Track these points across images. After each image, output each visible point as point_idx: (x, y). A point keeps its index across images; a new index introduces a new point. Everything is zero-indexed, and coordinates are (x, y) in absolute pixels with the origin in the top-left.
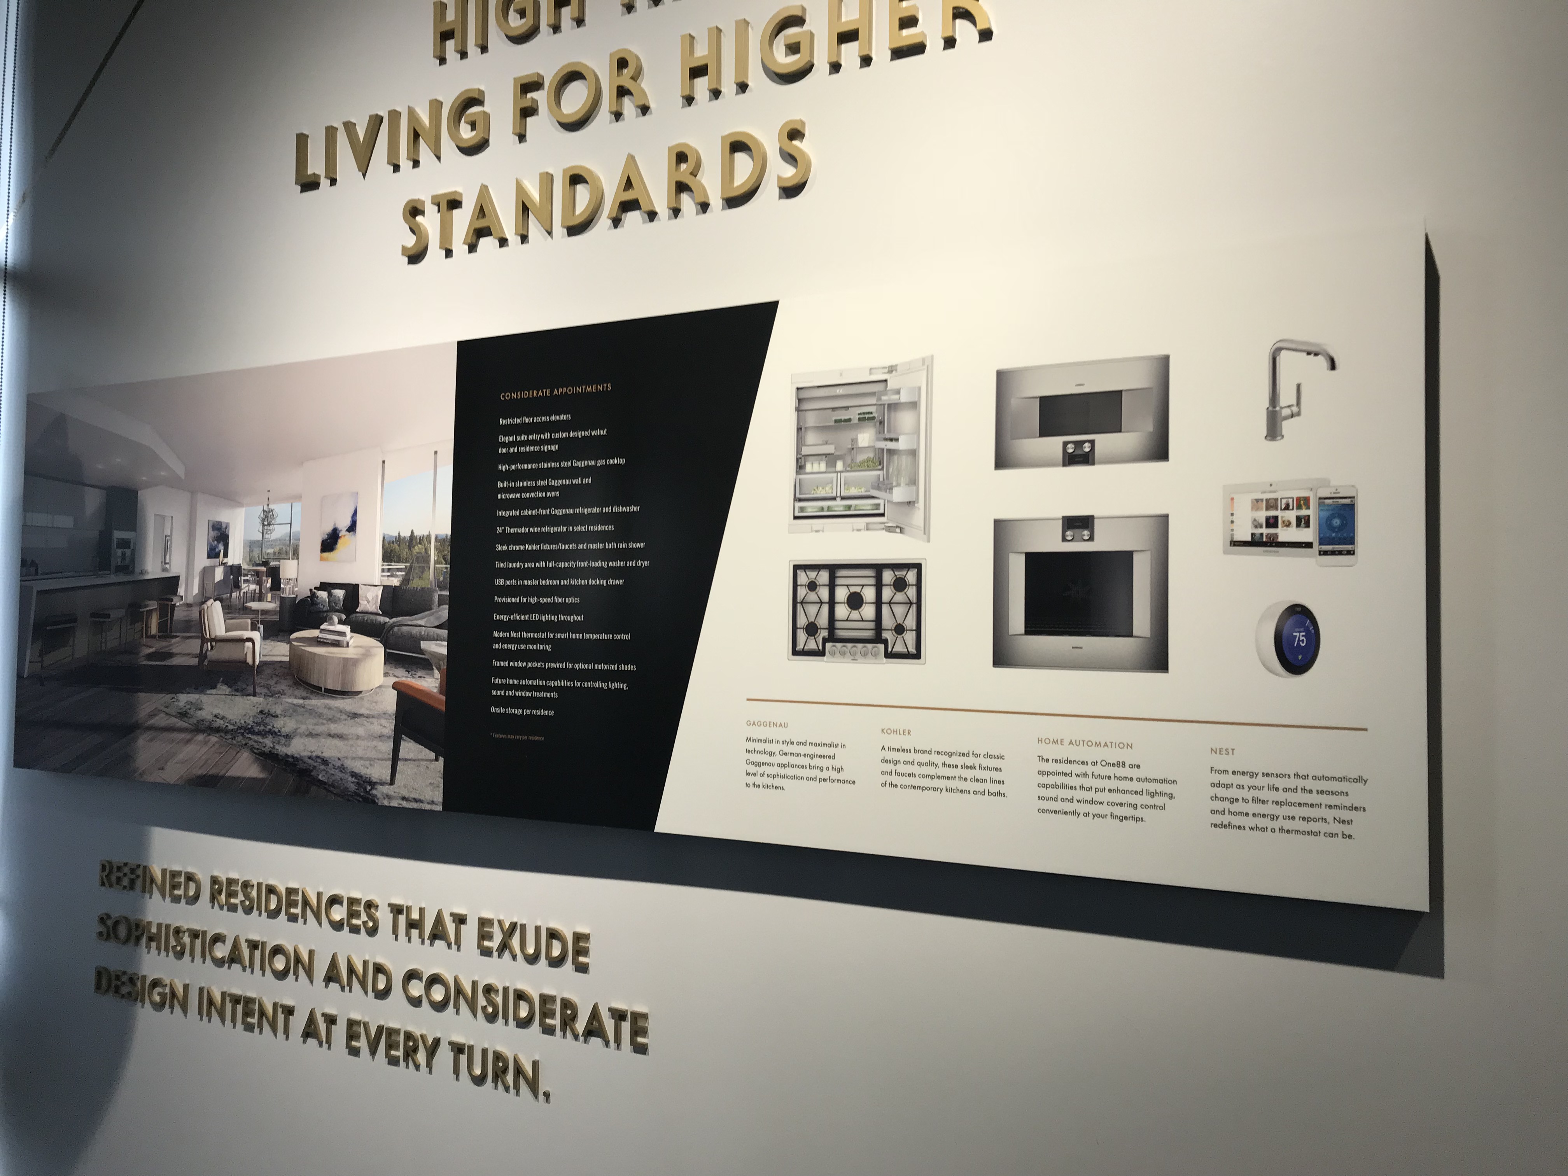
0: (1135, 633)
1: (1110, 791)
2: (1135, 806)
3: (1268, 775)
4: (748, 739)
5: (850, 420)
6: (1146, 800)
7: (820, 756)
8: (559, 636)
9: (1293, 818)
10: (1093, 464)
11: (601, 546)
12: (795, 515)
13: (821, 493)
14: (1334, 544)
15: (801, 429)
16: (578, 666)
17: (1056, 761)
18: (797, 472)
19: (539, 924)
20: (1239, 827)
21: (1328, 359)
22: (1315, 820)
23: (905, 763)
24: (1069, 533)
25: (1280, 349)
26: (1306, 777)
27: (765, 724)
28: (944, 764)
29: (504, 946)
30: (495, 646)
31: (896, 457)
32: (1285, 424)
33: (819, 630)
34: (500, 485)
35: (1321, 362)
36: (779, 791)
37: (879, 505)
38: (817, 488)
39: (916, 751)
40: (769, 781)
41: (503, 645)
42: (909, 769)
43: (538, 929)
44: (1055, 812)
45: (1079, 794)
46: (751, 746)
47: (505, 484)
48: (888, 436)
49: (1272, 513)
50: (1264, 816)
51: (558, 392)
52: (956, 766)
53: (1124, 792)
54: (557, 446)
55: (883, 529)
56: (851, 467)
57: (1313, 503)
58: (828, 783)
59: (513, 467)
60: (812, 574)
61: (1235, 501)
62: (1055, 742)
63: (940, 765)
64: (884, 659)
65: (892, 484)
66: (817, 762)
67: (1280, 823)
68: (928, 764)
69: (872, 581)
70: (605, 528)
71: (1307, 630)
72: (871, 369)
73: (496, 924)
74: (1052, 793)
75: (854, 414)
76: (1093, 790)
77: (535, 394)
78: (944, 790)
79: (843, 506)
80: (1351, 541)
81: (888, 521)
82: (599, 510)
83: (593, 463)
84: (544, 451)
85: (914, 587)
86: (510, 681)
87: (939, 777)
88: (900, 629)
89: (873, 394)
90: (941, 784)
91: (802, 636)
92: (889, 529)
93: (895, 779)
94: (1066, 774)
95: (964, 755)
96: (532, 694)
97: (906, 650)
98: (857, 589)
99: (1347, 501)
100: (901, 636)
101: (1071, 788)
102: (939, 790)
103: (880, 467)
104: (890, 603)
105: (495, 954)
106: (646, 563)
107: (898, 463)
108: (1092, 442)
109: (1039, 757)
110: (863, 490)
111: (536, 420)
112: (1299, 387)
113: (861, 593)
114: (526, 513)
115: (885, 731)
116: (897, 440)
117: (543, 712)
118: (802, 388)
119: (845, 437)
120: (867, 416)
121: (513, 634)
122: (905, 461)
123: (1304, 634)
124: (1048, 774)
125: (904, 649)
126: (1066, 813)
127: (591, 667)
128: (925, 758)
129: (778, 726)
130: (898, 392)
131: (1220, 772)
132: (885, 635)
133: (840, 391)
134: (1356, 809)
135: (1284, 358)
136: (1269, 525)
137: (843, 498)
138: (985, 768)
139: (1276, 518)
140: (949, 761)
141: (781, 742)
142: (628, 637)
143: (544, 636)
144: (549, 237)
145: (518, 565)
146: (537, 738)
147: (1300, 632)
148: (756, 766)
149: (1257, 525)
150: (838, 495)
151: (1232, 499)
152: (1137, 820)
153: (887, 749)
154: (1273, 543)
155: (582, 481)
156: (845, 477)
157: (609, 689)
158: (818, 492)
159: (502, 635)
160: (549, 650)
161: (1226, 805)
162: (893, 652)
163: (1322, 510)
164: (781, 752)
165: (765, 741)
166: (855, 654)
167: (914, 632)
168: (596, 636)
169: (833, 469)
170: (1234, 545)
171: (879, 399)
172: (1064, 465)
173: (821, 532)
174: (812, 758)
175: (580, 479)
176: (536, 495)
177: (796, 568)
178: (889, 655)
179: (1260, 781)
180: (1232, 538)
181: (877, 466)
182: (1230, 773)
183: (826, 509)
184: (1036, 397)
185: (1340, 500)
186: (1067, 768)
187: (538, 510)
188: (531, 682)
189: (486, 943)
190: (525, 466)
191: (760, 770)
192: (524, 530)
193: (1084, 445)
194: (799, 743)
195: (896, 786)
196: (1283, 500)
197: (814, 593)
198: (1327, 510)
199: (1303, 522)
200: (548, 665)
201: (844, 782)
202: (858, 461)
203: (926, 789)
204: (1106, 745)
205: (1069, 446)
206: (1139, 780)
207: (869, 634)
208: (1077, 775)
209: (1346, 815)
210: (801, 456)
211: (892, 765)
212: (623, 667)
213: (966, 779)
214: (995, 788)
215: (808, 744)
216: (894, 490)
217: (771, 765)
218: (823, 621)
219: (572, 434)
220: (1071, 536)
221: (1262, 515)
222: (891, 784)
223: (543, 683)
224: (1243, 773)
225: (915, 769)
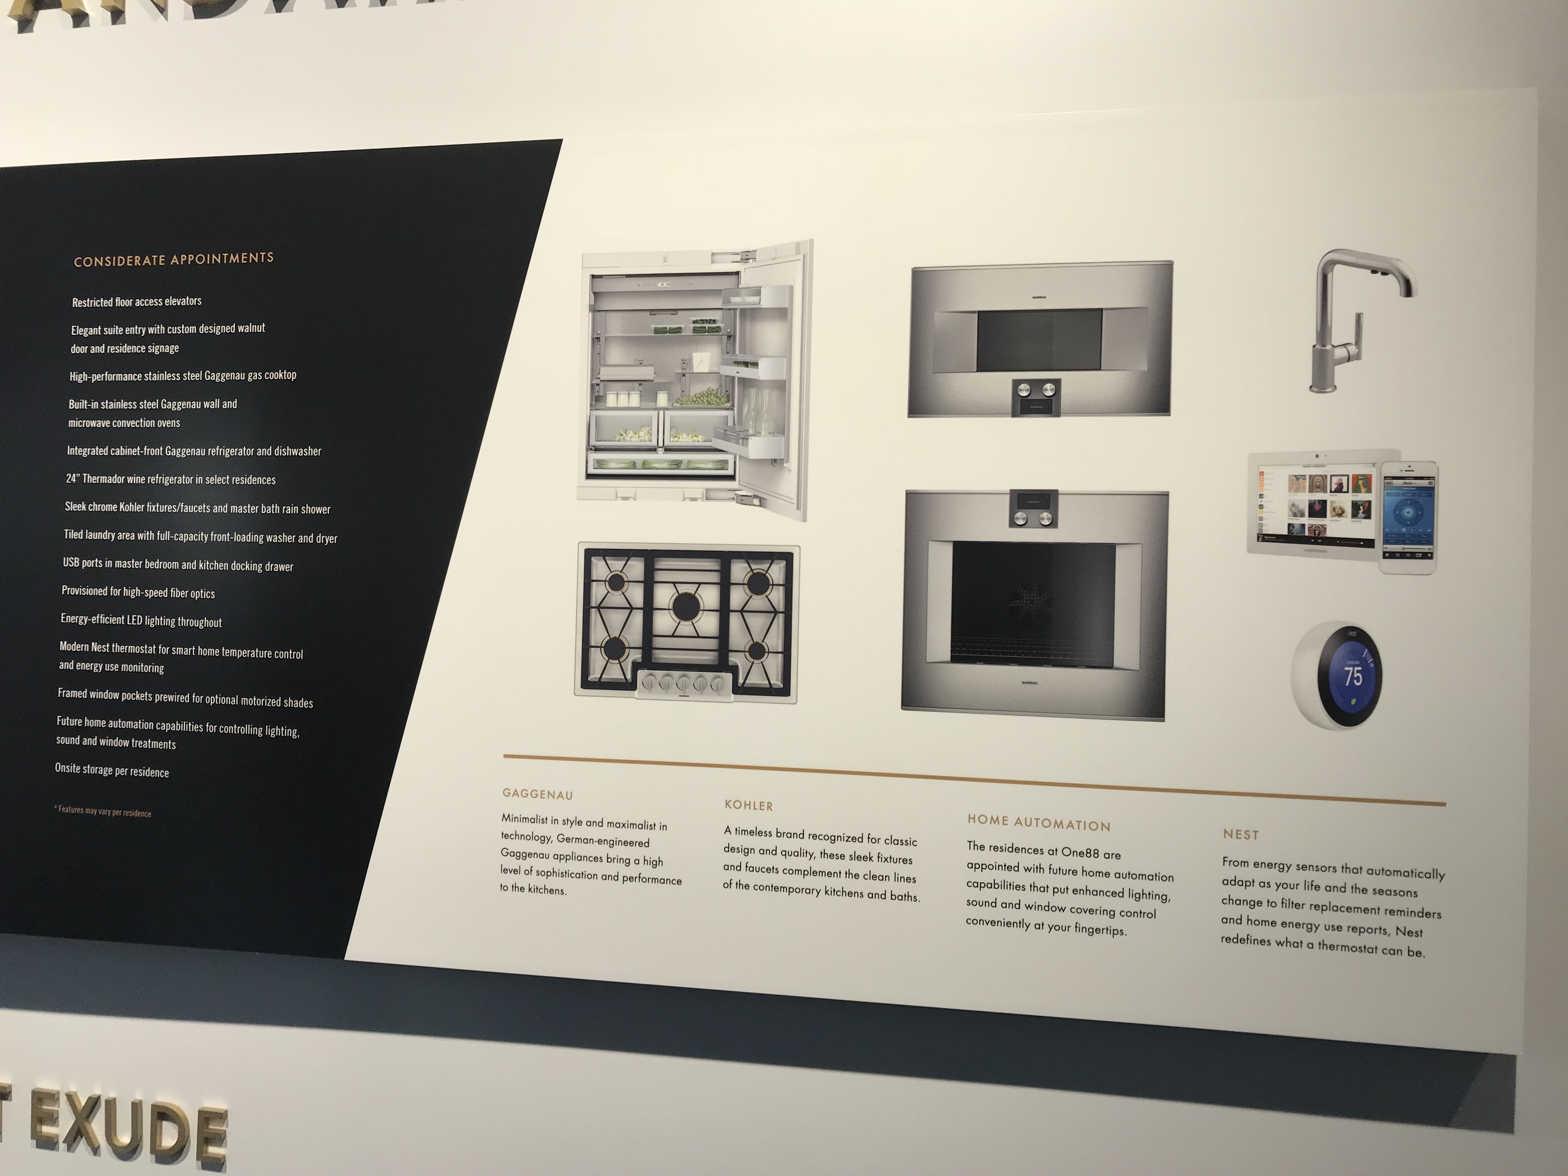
0: (1116, 663)
1: (1075, 891)
2: (1112, 913)
3: (1304, 867)
4: (506, 818)
5: (678, 330)
6: (1129, 904)
7: (625, 843)
8: (179, 651)
9: (1339, 928)
10: (1058, 415)
11: (254, 509)
12: (589, 472)
13: (632, 440)
14: (1404, 543)
15: (598, 338)
16: (211, 700)
17: (996, 848)
18: (591, 406)
19: (138, 1097)
20: (1262, 942)
21: (1402, 282)
22: (1370, 930)
23: (763, 852)
24: (1020, 516)
25: (1334, 263)
26: (1357, 871)
27: (534, 793)
28: (823, 854)
29: (78, 1133)
30: (63, 666)
31: (753, 392)
32: (1338, 369)
33: (627, 650)
34: (72, 404)
35: (1392, 284)
36: (556, 897)
37: (726, 462)
38: (625, 432)
39: (779, 834)
40: (540, 882)
41: (78, 665)
42: (768, 861)
43: (136, 1107)
44: (993, 923)
45: (1029, 897)
46: (510, 827)
47: (83, 404)
48: (741, 358)
49: (1319, 496)
50: (1298, 925)
51: (179, 261)
52: (842, 857)
53: (1096, 893)
54: (177, 347)
55: (734, 499)
56: (681, 402)
57: (1376, 484)
58: (637, 884)
59: (96, 378)
60: (617, 565)
61: (1265, 476)
62: (994, 820)
63: (817, 854)
64: (733, 695)
65: (748, 431)
66: (620, 851)
67: (1322, 935)
68: (797, 854)
69: (715, 577)
70: (260, 480)
71: (1363, 663)
72: (713, 254)
73: (63, 1099)
74: (988, 895)
75: (686, 322)
76: (1051, 890)
77: (137, 262)
78: (823, 892)
79: (668, 461)
80: (1429, 539)
81: (741, 487)
82: (251, 452)
83: (240, 376)
84: (153, 353)
85: (781, 588)
86: (89, 723)
87: (815, 873)
88: (757, 651)
89: (717, 292)
90: (818, 882)
91: (598, 659)
92: (743, 500)
93: (745, 877)
94: (1009, 868)
95: (854, 839)
96: (131, 743)
97: (767, 682)
98: (691, 589)
99: (1425, 483)
100: (759, 661)
101: (1017, 887)
102: (815, 891)
103: (728, 405)
104: (742, 611)
105: (62, 1146)
106: (331, 539)
107: (757, 400)
108: (1057, 383)
109: (970, 842)
110: (700, 438)
111: (139, 303)
112: (1359, 317)
113: (697, 595)
114: (121, 451)
115: (731, 804)
116: (755, 365)
117: (149, 773)
118: (601, 276)
119: (671, 356)
120: (707, 326)
121: (95, 647)
122: (768, 397)
123: (1360, 668)
124: (983, 867)
125: (763, 680)
126: (1008, 924)
127: (234, 701)
128: (794, 845)
129: (556, 796)
130: (757, 292)
131: (1236, 864)
132: (734, 659)
133: (663, 285)
134: (1428, 915)
135: (1339, 275)
136: (1313, 513)
137: (668, 450)
138: (886, 860)
139: (1324, 502)
140: (831, 848)
141: (561, 822)
142: (300, 655)
143: (152, 650)
144: (162, 17)
145: (105, 535)
146: (137, 814)
147: (1354, 666)
148: (518, 858)
149: (1299, 514)
150: (661, 444)
151: (1262, 474)
152: (1115, 932)
153: (733, 830)
154: (1318, 539)
155: (221, 404)
156: (671, 417)
157: (266, 737)
158: (628, 439)
159: (76, 647)
160: (161, 673)
161: (1245, 910)
162: (745, 686)
163: (1388, 494)
164: (561, 837)
165: (533, 820)
166: (685, 687)
167: (780, 655)
168: (243, 653)
169: (652, 405)
170: (1264, 540)
171: (727, 301)
172: (1014, 415)
173: (631, 501)
174: (612, 846)
175: (218, 401)
176: (139, 424)
177: (590, 554)
178: (739, 690)
179: (1294, 876)
180: (1261, 530)
181: (723, 404)
182: (1251, 864)
183: (639, 465)
184: (974, 312)
185: (1414, 481)
186: (1011, 859)
187: (142, 449)
188: (129, 724)
189: (46, 1129)
190: (119, 377)
191: (525, 864)
192: (117, 479)
193: (1045, 387)
194: (590, 824)
195: (747, 886)
196: (1333, 478)
197: (620, 592)
198: (1398, 494)
199: (1361, 510)
200: (158, 698)
201: (664, 881)
202: (692, 394)
203: (795, 890)
204: (1070, 825)
205: (1022, 386)
206: (1118, 875)
207: (709, 658)
208: (1027, 870)
209: (1413, 923)
210: (598, 381)
211: (741, 855)
212: (289, 703)
213: (856, 876)
214: (901, 888)
215: (605, 824)
216: (749, 440)
217: (543, 856)
218: (634, 635)
219: (203, 329)
220: (1023, 519)
221: (1304, 498)
222: (739, 884)
223: (149, 725)
224: (1270, 865)
225: (778, 861)
